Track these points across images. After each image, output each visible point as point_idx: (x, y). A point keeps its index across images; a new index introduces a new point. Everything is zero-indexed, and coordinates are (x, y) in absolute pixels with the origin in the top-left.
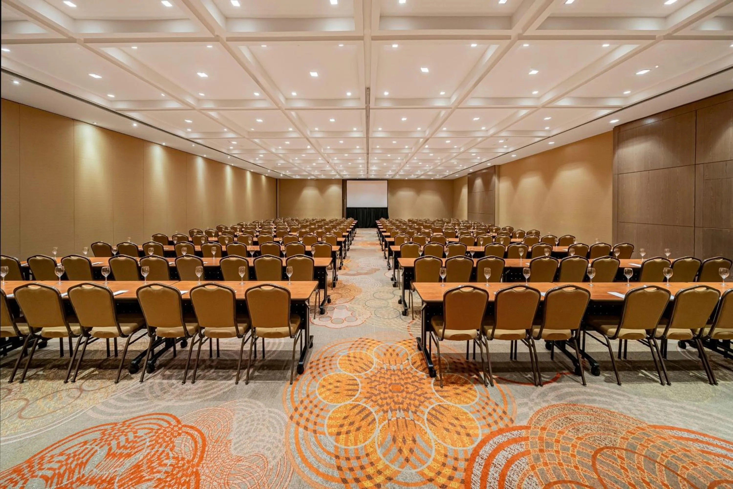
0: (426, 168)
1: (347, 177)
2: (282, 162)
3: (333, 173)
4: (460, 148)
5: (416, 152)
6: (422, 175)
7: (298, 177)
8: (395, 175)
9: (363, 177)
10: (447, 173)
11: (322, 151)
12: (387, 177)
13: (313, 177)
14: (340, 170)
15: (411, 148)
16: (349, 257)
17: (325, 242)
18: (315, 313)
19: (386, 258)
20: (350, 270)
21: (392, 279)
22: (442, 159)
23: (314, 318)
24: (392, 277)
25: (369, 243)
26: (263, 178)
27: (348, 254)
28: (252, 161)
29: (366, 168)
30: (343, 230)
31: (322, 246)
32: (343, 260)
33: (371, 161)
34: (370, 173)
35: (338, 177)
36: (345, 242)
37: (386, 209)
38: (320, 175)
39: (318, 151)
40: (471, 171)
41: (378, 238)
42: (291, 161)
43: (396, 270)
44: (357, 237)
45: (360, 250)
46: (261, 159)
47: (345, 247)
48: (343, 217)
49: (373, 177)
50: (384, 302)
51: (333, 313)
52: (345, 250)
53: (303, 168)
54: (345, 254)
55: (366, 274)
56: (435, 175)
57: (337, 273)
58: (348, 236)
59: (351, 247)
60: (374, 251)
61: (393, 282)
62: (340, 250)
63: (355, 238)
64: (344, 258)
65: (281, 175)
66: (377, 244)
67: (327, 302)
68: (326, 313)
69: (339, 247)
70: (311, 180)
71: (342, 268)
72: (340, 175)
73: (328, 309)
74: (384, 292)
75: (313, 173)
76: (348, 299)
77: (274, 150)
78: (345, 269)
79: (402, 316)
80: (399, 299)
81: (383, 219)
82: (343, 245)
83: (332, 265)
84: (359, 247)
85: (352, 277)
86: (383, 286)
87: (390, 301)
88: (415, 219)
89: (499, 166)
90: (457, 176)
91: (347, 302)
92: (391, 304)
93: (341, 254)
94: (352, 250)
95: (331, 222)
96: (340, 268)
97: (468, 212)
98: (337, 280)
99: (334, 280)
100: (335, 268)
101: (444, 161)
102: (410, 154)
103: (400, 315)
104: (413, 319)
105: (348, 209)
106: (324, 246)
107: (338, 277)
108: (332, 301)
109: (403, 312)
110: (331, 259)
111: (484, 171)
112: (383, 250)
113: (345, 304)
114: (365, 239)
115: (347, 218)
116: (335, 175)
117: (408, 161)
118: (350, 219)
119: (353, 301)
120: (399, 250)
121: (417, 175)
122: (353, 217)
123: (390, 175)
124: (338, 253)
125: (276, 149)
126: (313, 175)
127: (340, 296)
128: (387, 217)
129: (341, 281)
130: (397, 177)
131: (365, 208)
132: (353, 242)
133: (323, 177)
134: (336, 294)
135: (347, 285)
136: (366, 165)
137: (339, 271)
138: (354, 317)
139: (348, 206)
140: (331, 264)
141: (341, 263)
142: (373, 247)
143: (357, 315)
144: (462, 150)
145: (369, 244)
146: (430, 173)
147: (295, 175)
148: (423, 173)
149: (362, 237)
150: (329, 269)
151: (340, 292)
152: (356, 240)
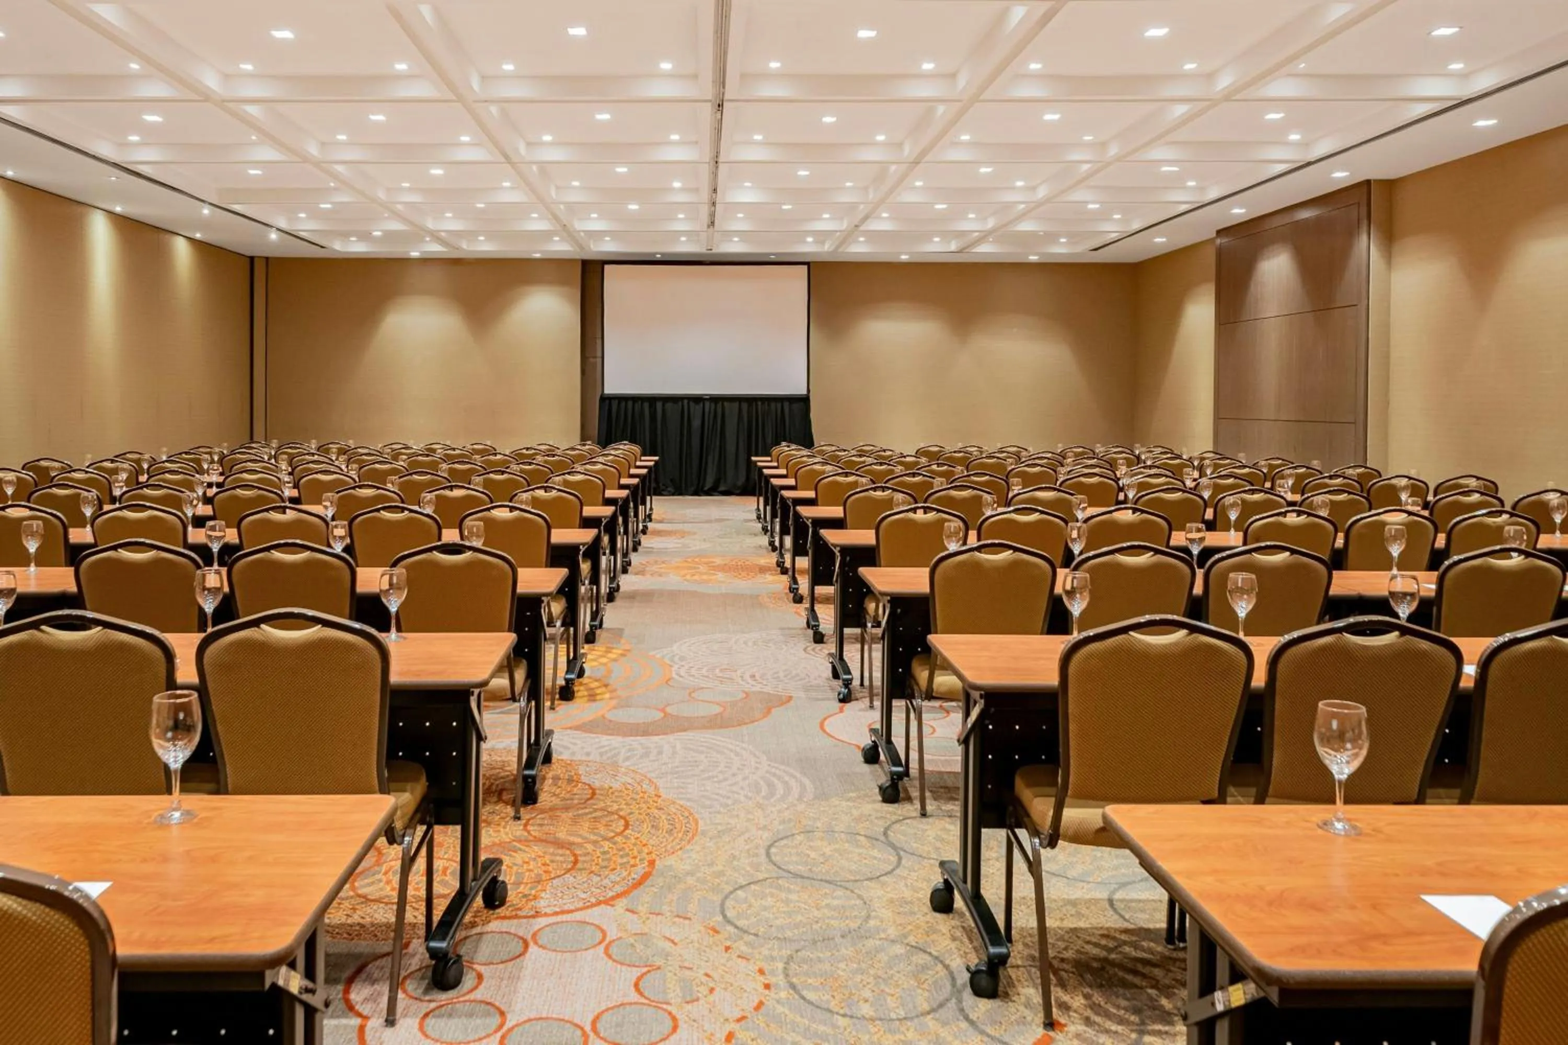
0: (1009, 197)
1: (608, 247)
2: (268, 154)
3: (537, 223)
4: (1210, 77)
5: (975, 99)
6: (984, 237)
7: (356, 247)
8: (848, 236)
9: (684, 247)
10: (1112, 228)
11: (476, 85)
12: (809, 247)
13: (434, 248)
14: (571, 207)
15: (953, 76)
16: (618, 633)
17: (477, 543)
18: (395, 985)
19: (819, 638)
20: (625, 704)
21: (871, 756)
22: (1104, 145)
23: (390, 1022)
24: (866, 740)
25: (718, 561)
26: (181, 250)
27: (612, 615)
28: (105, 150)
29: (705, 195)
30: (584, 492)
31: (455, 567)
32: (585, 649)
33: (733, 152)
34: (726, 223)
35: (560, 247)
36: (593, 551)
37: (803, 402)
38: (470, 235)
39: (450, 85)
40: (1238, 212)
41: (764, 540)
42: (313, 150)
43: (899, 705)
44: (658, 533)
45: (673, 596)
46: (151, 135)
47: (595, 580)
48: (584, 438)
49: (735, 247)
50: (838, 898)
51: (515, 978)
52: (596, 599)
53: (381, 195)
54: (595, 615)
55: (715, 723)
56: (1051, 237)
57: (550, 720)
58: (611, 527)
59: (626, 582)
60: (754, 601)
61: (878, 775)
62: (568, 591)
63: (645, 540)
64: (590, 638)
65: (274, 236)
66: (763, 570)
67: (479, 901)
68: (468, 981)
69: (562, 573)
70: (426, 261)
71: (580, 690)
72: (567, 232)
73: (485, 950)
74: (830, 831)
75: (430, 224)
76: (615, 880)
77: (211, 81)
78: (592, 697)
79: (968, 996)
80: (937, 879)
81: (784, 448)
82: (585, 567)
83: (520, 675)
84: (673, 581)
85: (636, 742)
86: (821, 796)
87: (874, 891)
88: (952, 446)
89: (1390, 186)
90: (1160, 241)
91: (608, 902)
92: (886, 914)
93: (570, 618)
94: (632, 596)
95: (519, 457)
96: (566, 693)
97: (1218, 417)
98: (548, 759)
99: (530, 764)
100: (534, 690)
101: (1113, 150)
102: (941, 109)
103: (957, 992)
104: (1050, 1024)
105: (607, 400)
106: (469, 564)
107: (557, 743)
108: (512, 896)
109: (975, 975)
110: (510, 638)
111: (1305, 214)
112: (798, 599)
113: (595, 915)
114: (696, 544)
115: (606, 440)
116: (546, 236)
117: (924, 153)
118: (623, 449)
119: (644, 897)
120: (924, 587)
121: (962, 234)
122: (633, 441)
123: (821, 236)
124: (557, 608)
125: (227, 77)
126: (436, 236)
127: (563, 857)
128: (807, 441)
129: (568, 765)
130: (860, 249)
131: (697, 400)
132: (634, 557)
133: (484, 247)
134: (537, 849)
135: (609, 792)
136: (705, 171)
137: (564, 708)
138: (657, 1005)
139: (611, 388)
140: (507, 666)
141: (575, 665)
142: (742, 585)
143: (674, 995)
144: (1224, 82)
145: (724, 568)
146: (1026, 226)
147: (345, 235)
148: (990, 224)
149: (683, 534)
150: (496, 697)
151: (562, 835)
152: (650, 551)
